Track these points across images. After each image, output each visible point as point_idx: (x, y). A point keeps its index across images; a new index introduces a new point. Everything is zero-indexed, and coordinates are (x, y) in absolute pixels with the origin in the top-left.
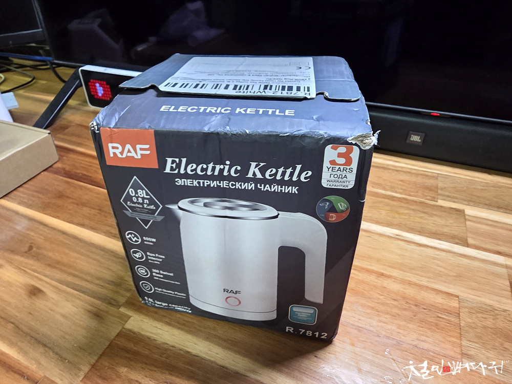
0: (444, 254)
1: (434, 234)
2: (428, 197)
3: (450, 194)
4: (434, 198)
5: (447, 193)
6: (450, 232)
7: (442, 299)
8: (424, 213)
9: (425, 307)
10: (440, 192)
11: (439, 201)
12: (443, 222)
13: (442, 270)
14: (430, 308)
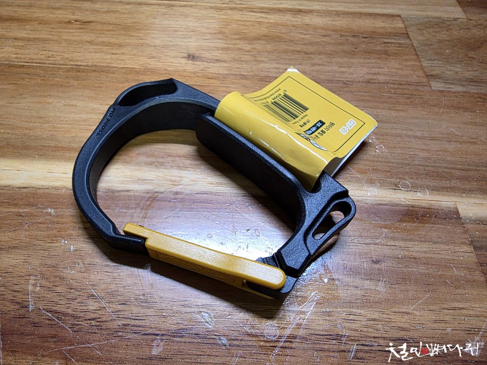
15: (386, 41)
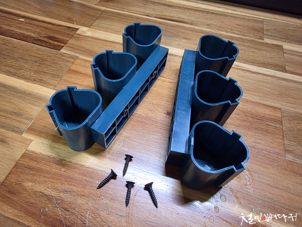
0: (269, 78)
1: (263, 64)
2: (257, 37)
3: (272, 34)
4: (261, 37)
5: (270, 34)
6: (273, 62)
7: (270, 111)
8: (255, 48)
9: (258, 118)
10: (265, 32)
11: (265, 39)
12: (268, 55)
13: (269, 90)
14: (262, 118)
15: (269, 123)
